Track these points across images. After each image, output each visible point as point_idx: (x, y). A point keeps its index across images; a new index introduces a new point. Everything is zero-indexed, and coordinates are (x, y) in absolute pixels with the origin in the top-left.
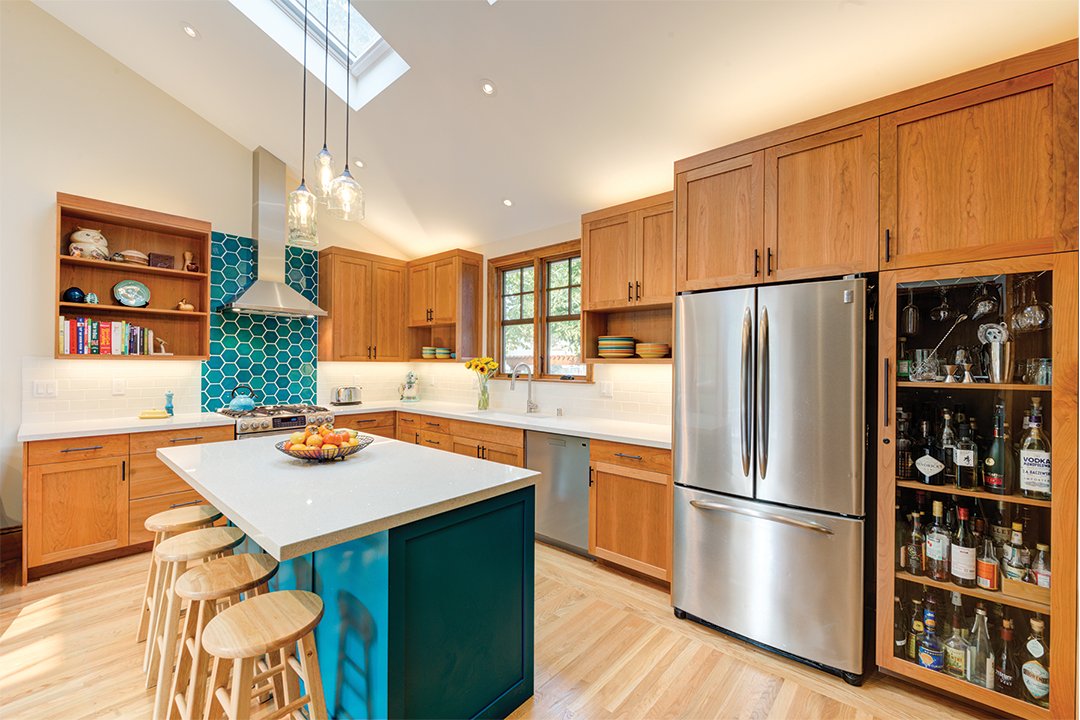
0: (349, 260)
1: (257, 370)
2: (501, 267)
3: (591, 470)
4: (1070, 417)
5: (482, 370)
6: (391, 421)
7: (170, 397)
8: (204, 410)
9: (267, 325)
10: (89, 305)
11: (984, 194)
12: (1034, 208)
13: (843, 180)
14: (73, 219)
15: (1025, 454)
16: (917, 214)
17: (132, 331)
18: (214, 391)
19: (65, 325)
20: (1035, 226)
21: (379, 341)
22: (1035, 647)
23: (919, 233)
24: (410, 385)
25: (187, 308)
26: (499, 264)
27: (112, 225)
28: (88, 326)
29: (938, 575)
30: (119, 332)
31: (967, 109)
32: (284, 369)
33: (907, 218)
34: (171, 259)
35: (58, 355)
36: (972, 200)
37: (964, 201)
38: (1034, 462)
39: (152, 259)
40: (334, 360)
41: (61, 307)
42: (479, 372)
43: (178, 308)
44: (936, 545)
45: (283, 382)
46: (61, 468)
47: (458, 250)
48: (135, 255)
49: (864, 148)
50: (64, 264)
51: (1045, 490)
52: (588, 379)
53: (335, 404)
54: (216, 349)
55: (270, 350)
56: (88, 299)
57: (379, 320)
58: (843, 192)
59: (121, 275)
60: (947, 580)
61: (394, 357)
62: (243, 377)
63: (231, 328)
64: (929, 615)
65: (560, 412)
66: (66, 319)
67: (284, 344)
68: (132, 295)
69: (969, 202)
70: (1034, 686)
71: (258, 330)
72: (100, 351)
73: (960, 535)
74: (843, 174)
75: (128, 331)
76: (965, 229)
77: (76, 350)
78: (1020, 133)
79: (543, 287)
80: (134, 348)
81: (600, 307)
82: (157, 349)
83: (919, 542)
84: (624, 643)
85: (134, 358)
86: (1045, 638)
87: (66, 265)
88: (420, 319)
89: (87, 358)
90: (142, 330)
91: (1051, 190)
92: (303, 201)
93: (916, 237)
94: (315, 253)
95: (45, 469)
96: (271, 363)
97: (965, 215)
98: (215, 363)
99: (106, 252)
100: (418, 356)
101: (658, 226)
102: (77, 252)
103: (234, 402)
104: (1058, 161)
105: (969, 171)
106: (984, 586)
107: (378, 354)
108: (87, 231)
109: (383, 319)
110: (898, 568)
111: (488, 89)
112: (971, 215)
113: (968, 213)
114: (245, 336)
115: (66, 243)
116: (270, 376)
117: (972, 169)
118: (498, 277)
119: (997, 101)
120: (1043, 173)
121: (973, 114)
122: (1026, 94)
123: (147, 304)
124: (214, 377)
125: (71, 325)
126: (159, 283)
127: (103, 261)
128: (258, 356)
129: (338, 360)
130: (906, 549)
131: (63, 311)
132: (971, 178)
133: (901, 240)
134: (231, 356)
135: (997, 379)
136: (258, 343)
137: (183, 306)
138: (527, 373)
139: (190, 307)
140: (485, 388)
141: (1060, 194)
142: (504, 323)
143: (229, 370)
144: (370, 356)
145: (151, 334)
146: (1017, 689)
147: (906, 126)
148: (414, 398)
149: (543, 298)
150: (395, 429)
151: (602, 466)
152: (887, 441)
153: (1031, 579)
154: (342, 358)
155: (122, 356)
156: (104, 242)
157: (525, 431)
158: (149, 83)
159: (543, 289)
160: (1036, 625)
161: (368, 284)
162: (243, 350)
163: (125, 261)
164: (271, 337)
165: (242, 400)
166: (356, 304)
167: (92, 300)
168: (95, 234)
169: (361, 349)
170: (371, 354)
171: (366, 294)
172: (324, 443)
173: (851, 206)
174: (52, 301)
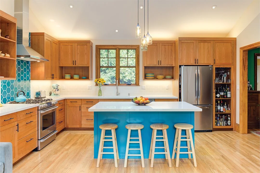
0: (47, 38)
13: (208, 49)
15: (228, 93)
20: (230, 61)
22: (229, 119)
23: (218, 60)
31: (223, 43)
33: (217, 57)
37: (223, 56)
44: (219, 107)
47: (90, 41)
49: (211, 45)
51: (230, 97)
52: (137, 85)
60: (220, 112)
70: (229, 124)
73: (222, 105)
76: (223, 60)
83: (217, 107)
86: (230, 117)
91: (231, 57)
101: (165, 48)
105: (223, 52)
110: (216, 112)
113: (223, 58)
120: (230, 54)
133: (216, 61)
135: (225, 82)
142: (100, 67)
146: (227, 125)
150: (65, 106)
152: (214, 92)
153: (228, 109)
154: (46, 79)
160: (229, 115)
170: (53, 77)
173: (209, 54)
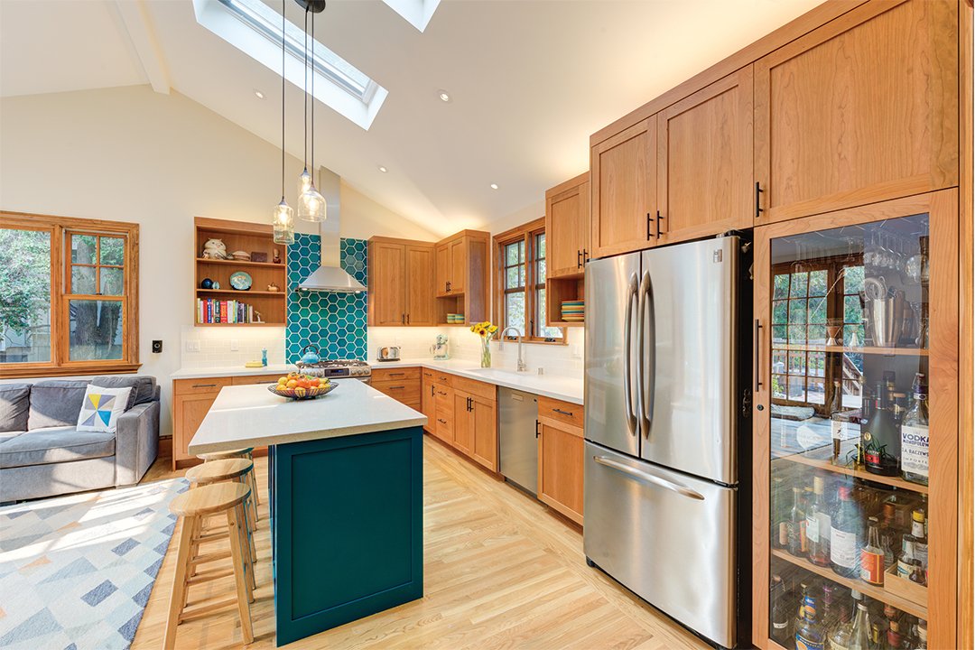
0: (386, 245)
1: (324, 333)
2: (504, 243)
3: (537, 424)
4: (949, 387)
5: (482, 333)
6: (418, 375)
7: (265, 352)
8: (288, 362)
9: (328, 300)
10: (214, 290)
11: (856, 132)
12: (909, 141)
13: (723, 135)
14: (205, 233)
15: (905, 430)
16: (790, 162)
17: (240, 307)
18: (294, 349)
19: (200, 303)
20: (910, 162)
21: (412, 309)
23: (791, 183)
24: (439, 346)
25: (273, 289)
26: (501, 240)
27: (229, 235)
28: (213, 303)
29: (816, 559)
30: (232, 307)
31: (838, 38)
32: (342, 333)
33: (780, 167)
34: (265, 255)
35: (197, 324)
36: (843, 140)
37: (835, 141)
38: (913, 440)
39: (254, 256)
40: (375, 325)
41: (198, 292)
42: (479, 335)
43: (268, 290)
45: (342, 343)
46: (193, 397)
47: (466, 230)
48: (242, 254)
49: (740, 100)
50: (199, 263)
52: (563, 342)
53: (380, 361)
54: (295, 318)
55: (333, 318)
56: (214, 286)
57: (412, 292)
58: (722, 147)
59: (235, 268)
60: (826, 566)
61: (424, 322)
62: (314, 338)
63: (305, 303)
64: (808, 600)
65: (541, 371)
66: (202, 300)
67: (342, 313)
68: (240, 282)
69: (840, 142)
71: (324, 303)
72: (221, 321)
74: (722, 128)
75: (237, 307)
76: (836, 174)
77: (207, 321)
78: (894, 55)
79: (533, 258)
80: (241, 319)
81: (559, 275)
82: (255, 319)
83: (799, 519)
84: (524, 576)
85: (241, 325)
87: (201, 264)
88: (442, 291)
89: (213, 325)
90: (245, 306)
91: (927, 117)
92: (284, 211)
93: (789, 187)
94: (365, 242)
95: (186, 398)
96: (333, 328)
97: (836, 157)
98: (294, 328)
99: (224, 254)
100: (443, 321)
102: (206, 255)
103: (305, 357)
104: (934, 81)
105: (840, 107)
106: (865, 578)
107: (411, 319)
108: (213, 241)
109: (415, 292)
111: (445, 97)
112: (842, 156)
113: (840, 155)
114: (315, 308)
115: (201, 249)
116: (333, 338)
117: (843, 106)
118: (502, 251)
119: (869, 23)
120: (919, 98)
121: (843, 42)
122: (900, 8)
123: (250, 287)
124: (294, 338)
125: (205, 304)
126: (258, 272)
127: (222, 260)
128: (324, 323)
129: (378, 326)
130: (786, 526)
131: (199, 295)
132: (842, 115)
133: (774, 192)
134: (305, 323)
135: (881, 341)
136: (324, 313)
137: (271, 288)
138: (517, 335)
139: (275, 288)
140: (487, 349)
141: (936, 121)
142: (507, 292)
143: (304, 333)
144: (404, 322)
145: (251, 308)
147: (779, 68)
148: (444, 357)
149: (533, 267)
150: (421, 381)
151: (547, 421)
152: (761, 408)
154: (382, 324)
155: (233, 324)
156: (223, 247)
157: (497, 386)
158: (250, 133)
159: (533, 260)
161: (403, 263)
162: (314, 318)
163: (234, 260)
164: (333, 309)
165: (310, 355)
166: (393, 280)
167: (216, 287)
168: (217, 242)
169: (398, 317)
170: (405, 321)
171: (401, 272)
172: (297, 386)
173: (730, 161)
174: (192, 289)
